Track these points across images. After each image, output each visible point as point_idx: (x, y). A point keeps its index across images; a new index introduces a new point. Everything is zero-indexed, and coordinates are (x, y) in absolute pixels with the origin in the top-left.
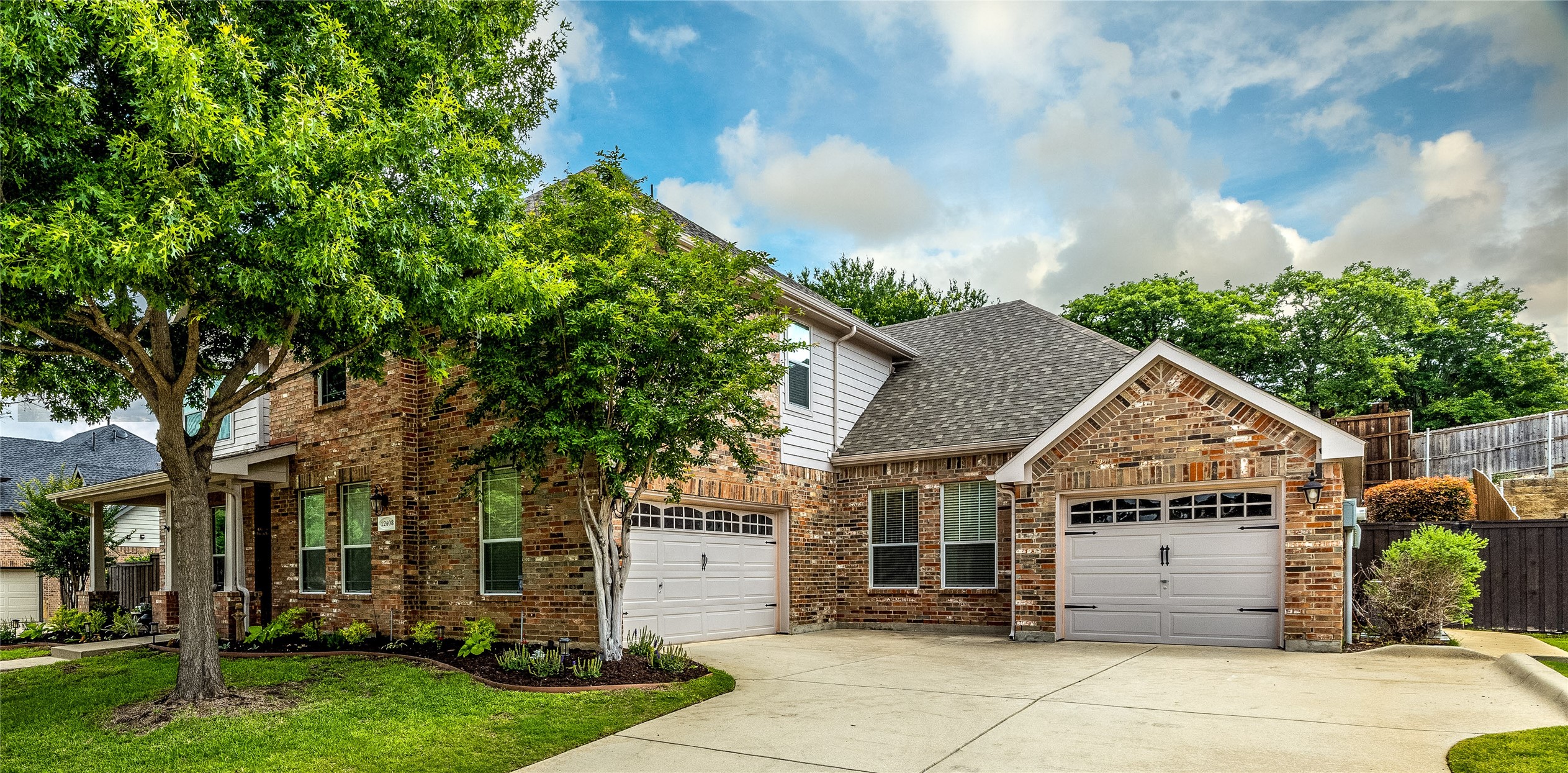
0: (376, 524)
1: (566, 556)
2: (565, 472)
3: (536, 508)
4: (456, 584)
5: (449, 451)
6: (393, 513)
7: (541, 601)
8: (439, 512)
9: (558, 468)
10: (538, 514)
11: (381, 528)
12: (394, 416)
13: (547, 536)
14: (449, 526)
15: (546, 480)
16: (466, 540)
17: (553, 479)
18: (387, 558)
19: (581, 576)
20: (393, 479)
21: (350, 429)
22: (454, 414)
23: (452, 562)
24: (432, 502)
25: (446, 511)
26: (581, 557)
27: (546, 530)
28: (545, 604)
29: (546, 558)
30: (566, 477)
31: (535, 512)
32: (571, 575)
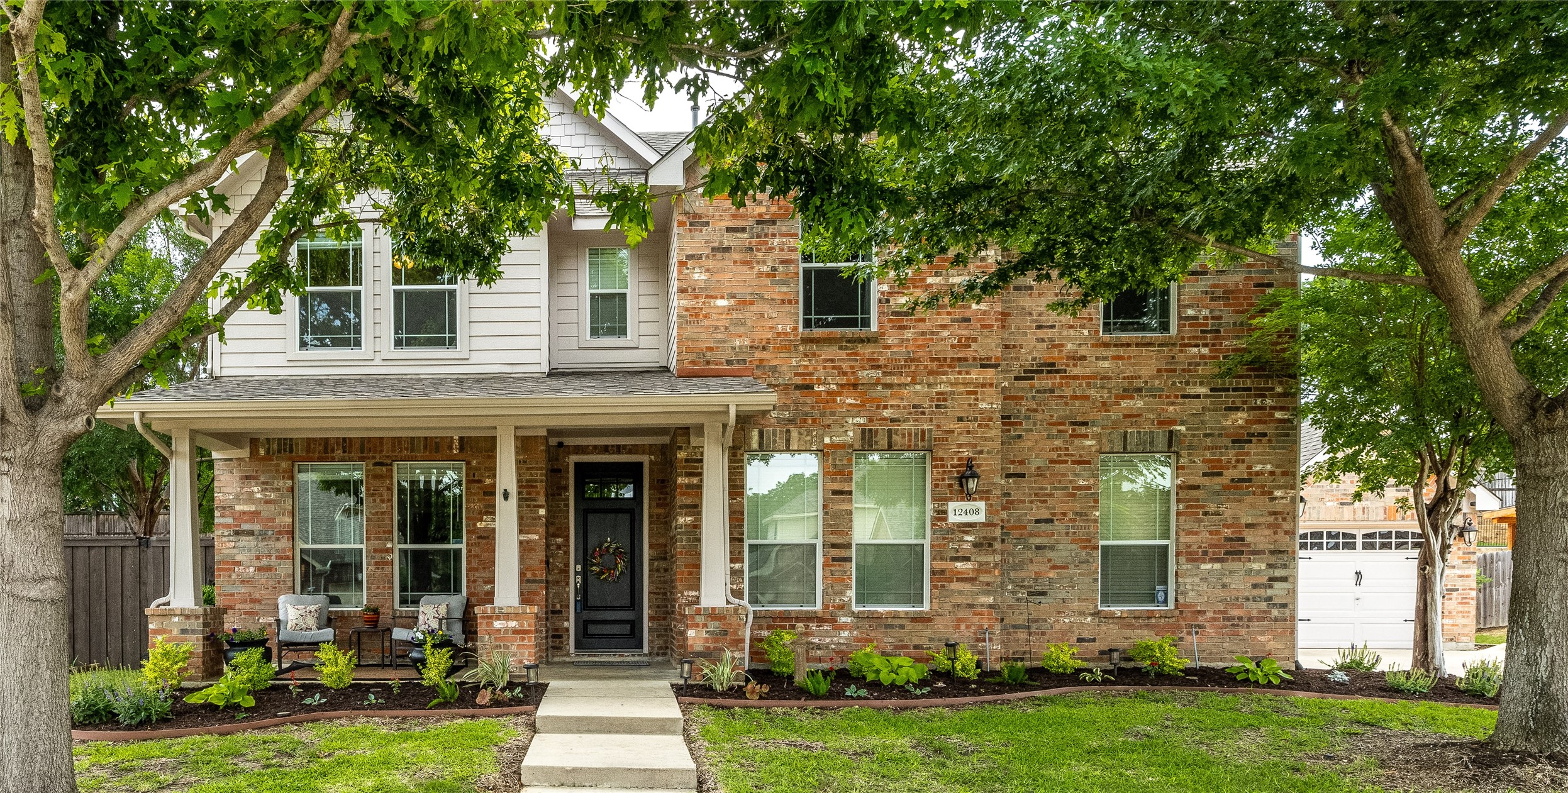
0: (945, 512)
1: (1248, 564)
2: (1250, 467)
3: (1202, 507)
4: (1063, 595)
5: (1051, 424)
6: (981, 499)
7: (1210, 615)
8: (1031, 502)
9: (1238, 461)
10: (1206, 514)
11: (953, 518)
12: (983, 366)
13: (1219, 540)
14: (1050, 521)
15: (1220, 474)
16: (1081, 540)
17: (1230, 474)
18: (967, 559)
19: (1271, 587)
20: (981, 452)
21: (885, 374)
22: (1062, 378)
23: (1054, 567)
24: (1018, 488)
25: (1045, 502)
26: (1270, 566)
27: (1217, 533)
28: (1214, 619)
29: (1217, 566)
30: (1250, 474)
31: (1201, 511)
32: (1255, 586)
